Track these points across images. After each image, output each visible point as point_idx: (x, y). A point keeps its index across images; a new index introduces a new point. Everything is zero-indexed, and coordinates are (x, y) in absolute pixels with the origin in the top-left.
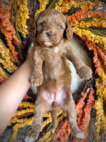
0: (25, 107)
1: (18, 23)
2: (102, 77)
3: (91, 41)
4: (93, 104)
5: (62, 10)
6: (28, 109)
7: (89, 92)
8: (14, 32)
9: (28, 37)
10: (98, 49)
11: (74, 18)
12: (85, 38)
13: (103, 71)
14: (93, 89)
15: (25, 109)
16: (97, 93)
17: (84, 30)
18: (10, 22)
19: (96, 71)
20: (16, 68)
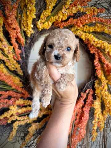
0: (26, 104)
1: (24, 21)
2: (101, 79)
3: (93, 45)
4: (91, 104)
6: (29, 107)
7: (89, 93)
8: (19, 30)
9: (32, 36)
10: (99, 53)
11: (80, 22)
12: (88, 41)
13: (102, 73)
14: (93, 90)
15: (26, 107)
16: (95, 93)
17: (88, 34)
18: (15, 19)
19: (96, 73)
20: (18, 66)
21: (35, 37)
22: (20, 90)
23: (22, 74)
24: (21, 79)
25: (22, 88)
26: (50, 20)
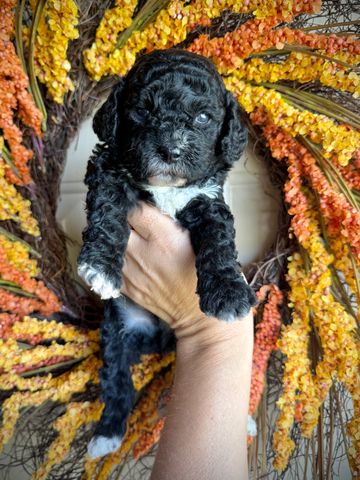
0: (46, 337)
1: (39, 51)
2: (309, 248)
3: (280, 130)
4: (275, 338)
5: (192, 18)
6: (57, 345)
7: (266, 300)
8: (24, 82)
9: (70, 100)
10: (303, 156)
11: (231, 47)
12: (263, 116)
13: (314, 228)
14: (281, 288)
15: (47, 344)
16: (290, 302)
17: (261, 90)
18: (10, 45)
19: (291, 229)
20: (23, 206)
21: (80, 104)
22: (29, 287)
23: (37, 234)
24: (33, 251)
25: (37, 279)
26: (129, 44)
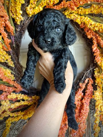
0: (19, 99)
1: (12, 8)
2: (101, 66)
3: (90, 29)
4: (92, 95)
6: (22, 101)
7: (88, 83)
8: (8, 18)
9: (22, 23)
10: (97, 37)
11: (73, 4)
12: (84, 25)
14: (92, 79)
15: (19, 101)
16: (96, 83)
17: (83, 17)
19: (95, 60)
20: (9, 57)
21: (25, 25)
22: (12, 83)
23: (13, 66)
24: (12, 72)
25: (14, 81)
26: (40, 5)
